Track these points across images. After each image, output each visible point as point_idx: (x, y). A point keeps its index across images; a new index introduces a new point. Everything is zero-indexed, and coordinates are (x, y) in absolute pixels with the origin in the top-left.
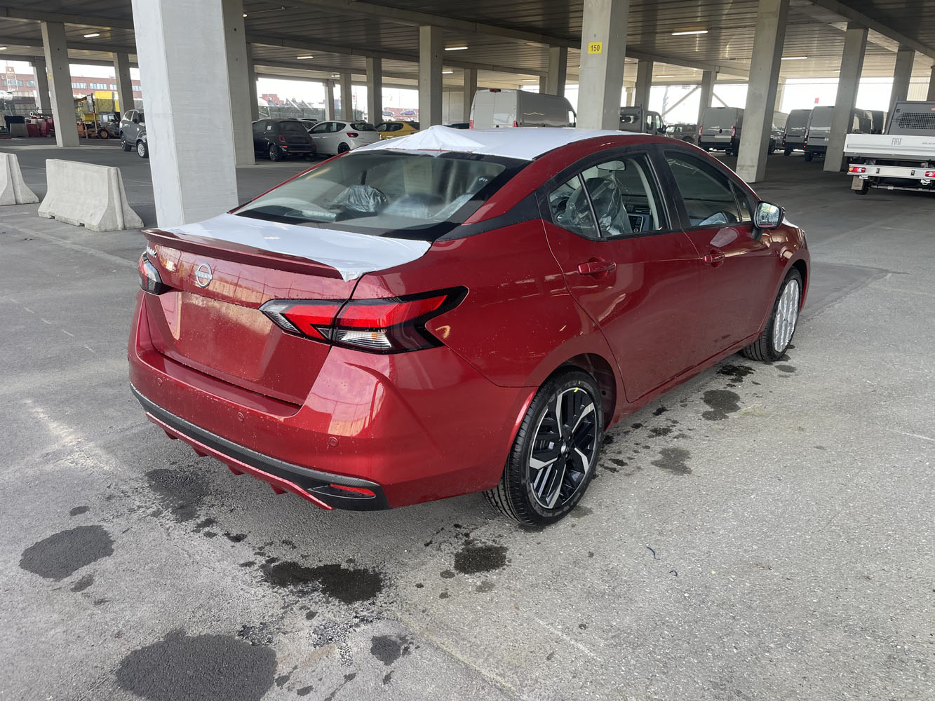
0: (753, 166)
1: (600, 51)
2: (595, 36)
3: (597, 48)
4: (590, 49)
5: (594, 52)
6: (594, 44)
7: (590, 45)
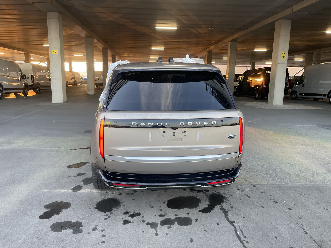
0: (93, 90)
1: (57, 53)
2: (55, 48)
3: (56, 52)
4: (53, 52)
5: (55, 53)
6: (54, 51)
7: (53, 51)
